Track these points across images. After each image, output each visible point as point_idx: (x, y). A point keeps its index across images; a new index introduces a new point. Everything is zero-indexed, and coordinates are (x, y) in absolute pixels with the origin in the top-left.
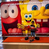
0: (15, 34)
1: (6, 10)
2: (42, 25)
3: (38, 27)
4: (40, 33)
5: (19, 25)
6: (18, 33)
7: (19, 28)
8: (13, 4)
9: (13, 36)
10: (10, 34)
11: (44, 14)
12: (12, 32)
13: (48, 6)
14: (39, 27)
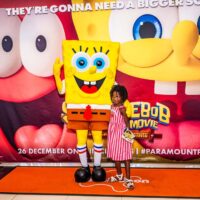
0: (49, 151)
1: (7, 37)
2: (179, 113)
3: (164, 118)
4: (170, 152)
8: (44, 8)
9: (39, 165)
10: (24, 151)
11: (189, 59)
12: (36, 141)
14: (167, 121)
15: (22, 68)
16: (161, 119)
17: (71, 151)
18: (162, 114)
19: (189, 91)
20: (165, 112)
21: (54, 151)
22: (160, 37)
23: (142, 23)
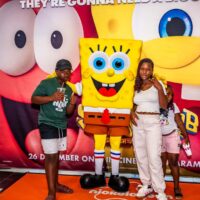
0: (62, 158)
1: (20, 32)
4: (198, 164)
15: (36, 66)
16: (188, 127)
17: (86, 159)
18: (189, 122)
20: (193, 120)
21: (68, 158)
22: (190, 35)
23: (169, 19)
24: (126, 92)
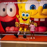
1: (4, 8)
2: (39, 25)
3: (36, 26)
4: (37, 32)
5: (17, 23)
6: (15, 32)
7: (17, 27)
11: (41, 14)
12: (10, 30)
13: (45, 6)
15: (7, 15)
17: (17, 32)
19: (41, 20)
21: (14, 32)
22: (35, 9)
23: (32, 6)
24: (28, 21)
